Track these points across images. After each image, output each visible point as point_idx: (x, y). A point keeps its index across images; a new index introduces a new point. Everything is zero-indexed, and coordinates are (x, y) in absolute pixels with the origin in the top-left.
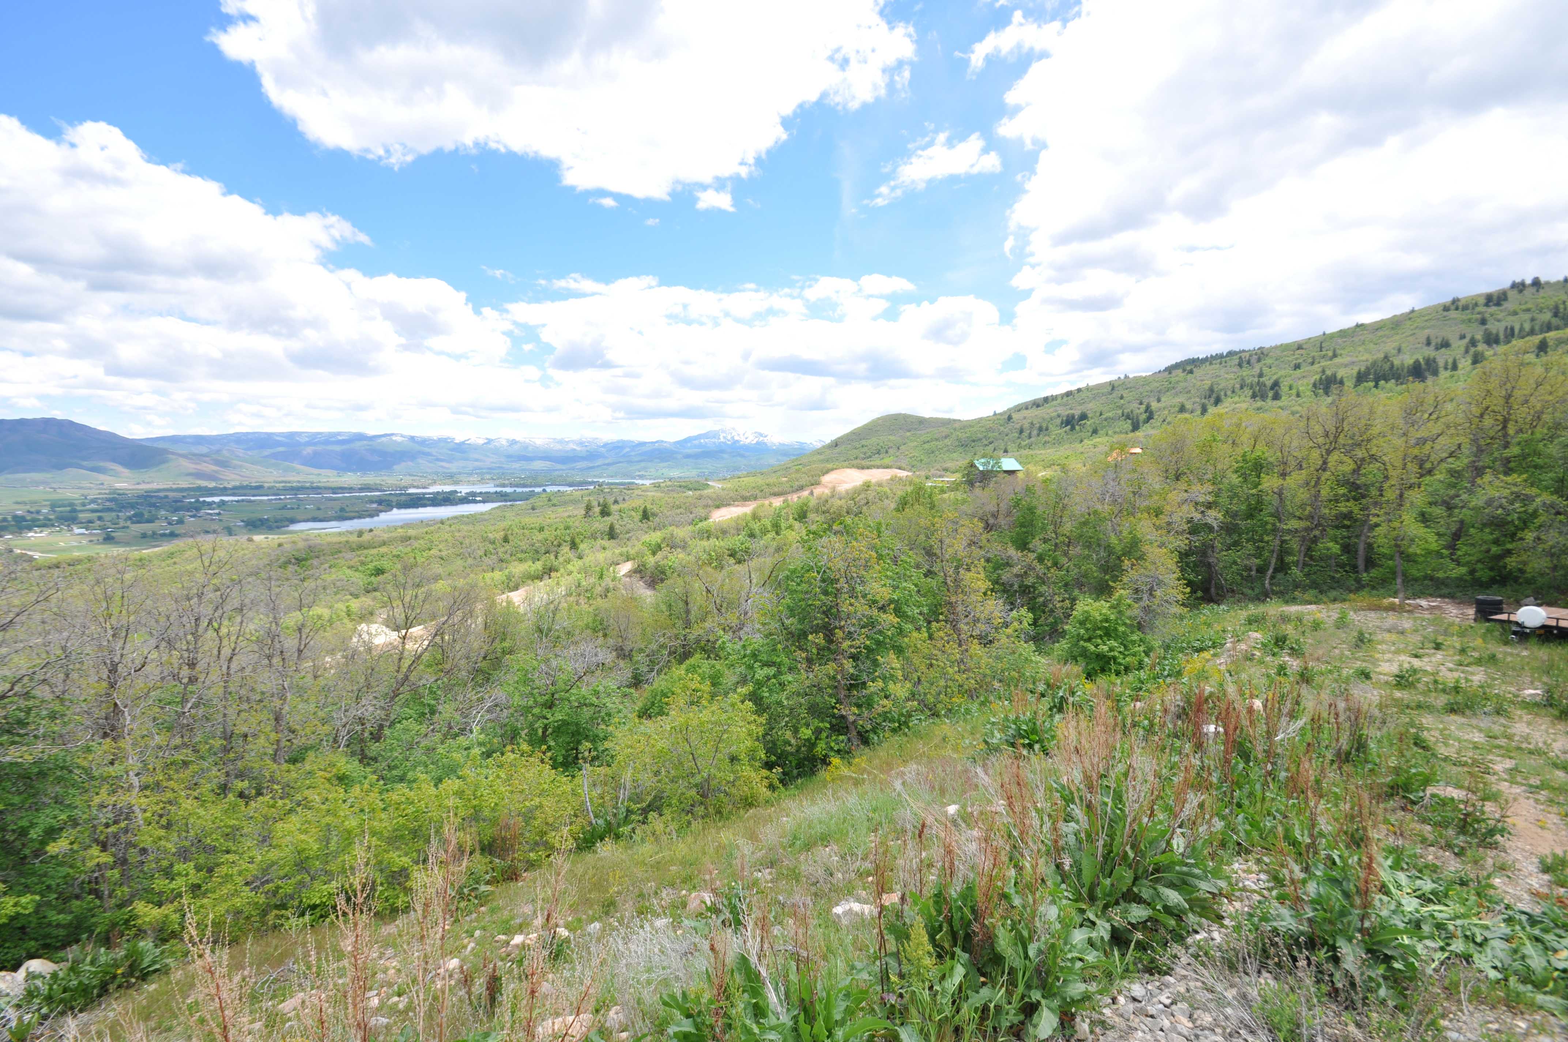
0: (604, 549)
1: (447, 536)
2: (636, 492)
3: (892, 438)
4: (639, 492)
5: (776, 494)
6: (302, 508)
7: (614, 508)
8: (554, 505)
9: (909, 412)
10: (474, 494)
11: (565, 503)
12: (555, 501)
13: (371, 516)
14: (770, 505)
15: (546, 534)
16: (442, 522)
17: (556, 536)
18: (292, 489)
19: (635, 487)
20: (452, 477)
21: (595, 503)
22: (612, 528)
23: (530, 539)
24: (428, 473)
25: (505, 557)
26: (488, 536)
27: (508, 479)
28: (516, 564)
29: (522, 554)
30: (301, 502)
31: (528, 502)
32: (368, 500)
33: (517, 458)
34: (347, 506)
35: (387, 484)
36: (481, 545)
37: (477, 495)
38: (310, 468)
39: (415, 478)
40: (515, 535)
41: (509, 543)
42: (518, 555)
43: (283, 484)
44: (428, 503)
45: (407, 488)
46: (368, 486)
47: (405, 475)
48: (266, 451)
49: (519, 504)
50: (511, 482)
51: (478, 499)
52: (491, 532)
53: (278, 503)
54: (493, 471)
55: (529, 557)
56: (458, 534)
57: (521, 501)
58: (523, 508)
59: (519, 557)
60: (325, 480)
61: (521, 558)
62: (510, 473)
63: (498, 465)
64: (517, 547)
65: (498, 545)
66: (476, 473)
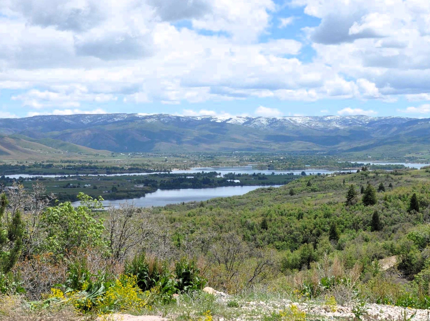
0: (366, 240)
1: (208, 219)
2: (405, 177)
4: (408, 177)
6: (82, 186)
7: (379, 195)
8: (314, 190)
10: (232, 176)
11: (325, 189)
12: (315, 186)
13: (138, 196)
15: (305, 221)
16: (202, 205)
17: (315, 224)
18: (75, 168)
19: (404, 171)
20: (212, 158)
21: (358, 189)
22: (375, 217)
23: (288, 227)
24: (189, 153)
25: (263, 244)
26: (246, 221)
27: (267, 161)
28: (274, 251)
29: (280, 242)
30: (82, 181)
31: (287, 186)
32: (136, 181)
33: (277, 139)
34: (119, 186)
35: (154, 164)
36: (240, 230)
37: (236, 178)
38: (89, 148)
39: (178, 159)
40: (273, 221)
41: (267, 229)
42: (275, 242)
43: (68, 164)
44: (189, 184)
45: (170, 169)
46: (137, 167)
47: (169, 156)
48: (56, 133)
49: (277, 188)
50: (270, 164)
51: (236, 181)
52: (250, 218)
53: (63, 182)
54: (252, 152)
55: (287, 245)
56: (218, 218)
57: (279, 184)
58: (281, 193)
59: (277, 244)
60: (101, 160)
61: (279, 246)
62: (269, 154)
63: (257, 146)
64: (275, 234)
65: (256, 231)
66: (236, 155)
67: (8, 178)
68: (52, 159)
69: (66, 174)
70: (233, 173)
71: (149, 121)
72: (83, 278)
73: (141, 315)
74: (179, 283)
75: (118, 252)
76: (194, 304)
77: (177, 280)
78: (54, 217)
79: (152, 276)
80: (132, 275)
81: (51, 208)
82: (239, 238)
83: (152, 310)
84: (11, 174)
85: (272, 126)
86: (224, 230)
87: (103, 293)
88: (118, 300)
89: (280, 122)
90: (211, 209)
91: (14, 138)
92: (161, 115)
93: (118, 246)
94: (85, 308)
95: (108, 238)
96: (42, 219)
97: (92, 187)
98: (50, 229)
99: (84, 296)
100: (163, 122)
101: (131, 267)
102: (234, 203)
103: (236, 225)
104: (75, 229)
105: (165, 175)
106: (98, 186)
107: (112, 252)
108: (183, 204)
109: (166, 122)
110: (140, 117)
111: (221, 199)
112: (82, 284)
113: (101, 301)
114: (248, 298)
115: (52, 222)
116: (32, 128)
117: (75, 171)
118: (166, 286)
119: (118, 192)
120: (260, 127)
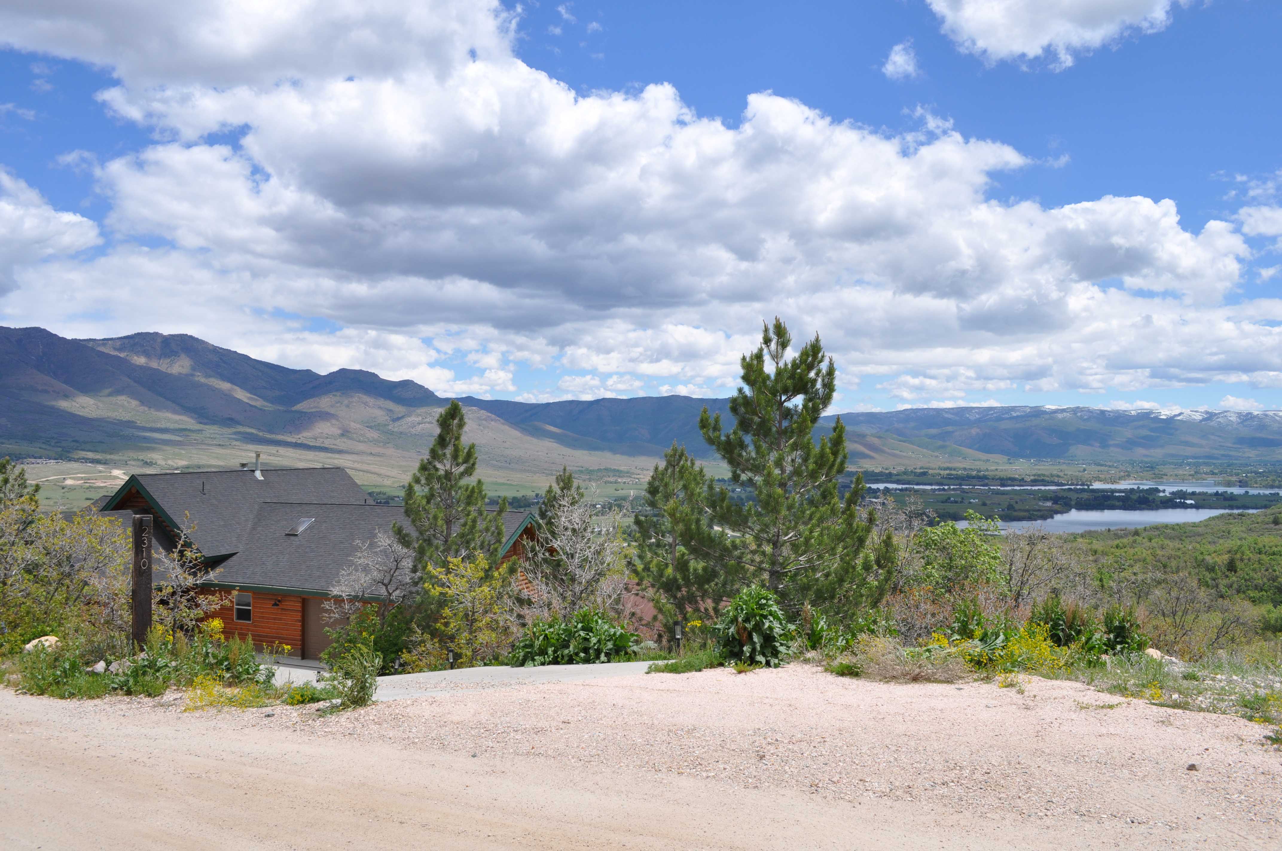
1: (1145, 554)
6: (966, 502)
10: (1183, 495)
13: (1044, 518)
16: (1136, 533)
18: (957, 478)
20: (1152, 468)
23: (1270, 570)
24: (1119, 461)
25: (1229, 593)
26: (1203, 560)
27: (1237, 474)
28: (1247, 604)
29: (1257, 591)
30: (966, 495)
31: (1269, 511)
32: (1042, 497)
33: (1254, 442)
34: (1017, 503)
35: (1066, 475)
36: (1193, 571)
37: (1188, 497)
38: (977, 452)
39: (1102, 468)
40: (1246, 561)
41: (1235, 572)
42: (1249, 592)
43: (948, 472)
44: (1117, 504)
45: (1090, 482)
46: (1042, 478)
47: (1090, 464)
48: (934, 431)
49: (1253, 514)
50: (1241, 478)
51: (1189, 502)
52: (1209, 554)
53: (942, 495)
54: (1214, 461)
55: (1268, 597)
56: (1159, 552)
57: (1257, 508)
58: (1259, 520)
59: (1252, 595)
60: (993, 468)
61: (1254, 597)
62: (1241, 464)
63: (1222, 452)
64: (1249, 580)
65: (1219, 574)
66: (1189, 464)
67: (870, 487)
68: (927, 465)
69: (945, 485)
70: (1184, 490)
71: (1060, 416)
72: (975, 622)
73: (1056, 679)
74: (1109, 640)
75: (1019, 592)
76: (1131, 671)
77: (1106, 636)
78: (933, 541)
79: (1070, 627)
80: (1042, 624)
81: (929, 529)
82: (1195, 584)
83: (1071, 673)
84: (874, 483)
85: (1246, 423)
86: (1169, 570)
87: (1003, 644)
88: (1024, 656)
89: (1259, 418)
90: (1150, 540)
91: (879, 437)
92: (1078, 408)
93: (1019, 584)
94: (979, 663)
95: (1006, 572)
96: (918, 542)
97: (980, 503)
98: (927, 556)
99: (977, 647)
100: (1081, 418)
101: (1040, 613)
102: (1185, 533)
103: (1188, 563)
104: (961, 558)
105: (1083, 490)
106: (988, 502)
107: (1011, 591)
108: (1109, 530)
109: (1085, 417)
110: (1047, 410)
111: (1166, 526)
112: (972, 631)
113: (1000, 655)
114: (1214, 669)
115: (931, 546)
116: (901, 425)
117: (957, 482)
118: (1090, 642)
119: (1015, 511)
120: (1227, 425)
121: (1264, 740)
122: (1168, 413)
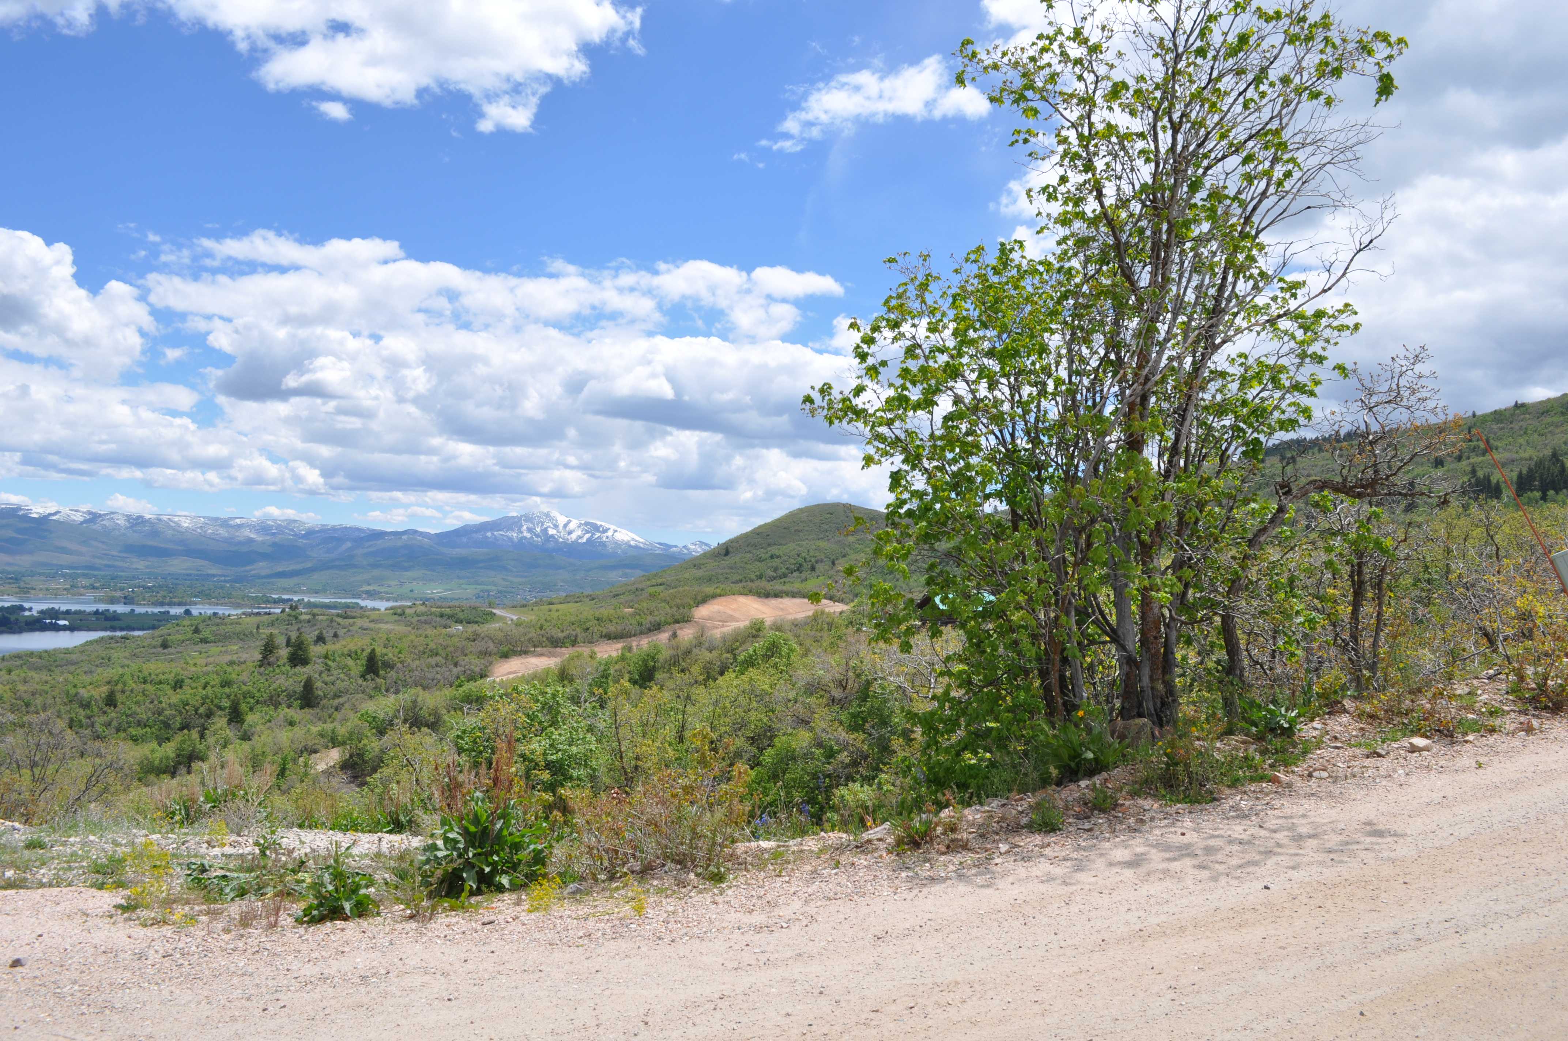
0: (292, 724)
2: (359, 622)
3: (823, 544)
4: (365, 623)
5: (610, 637)
7: (316, 651)
8: (205, 641)
9: (854, 502)
10: (54, 614)
11: (223, 638)
12: (206, 633)
14: (592, 656)
15: (186, 693)
17: (204, 698)
19: (358, 612)
20: (17, 579)
21: (281, 640)
22: (308, 686)
23: (156, 702)
25: (107, 732)
26: (77, 694)
27: (122, 589)
28: (126, 745)
29: (139, 728)
31: (157, 632)
33: (143, 551)
36: (63, 709)
37: (61, 616)
40: (128, 693)
41: (115, 707)
42: (131, 730)
49: (138, 637)
50: (127, 594)
51: (62, 622)
52: (84, 687)
54: (96, 573)
55: (152, 733)
56: (21, 688)
57: (143, 629)
58: (145, 644)
59: (134, 733)
61: (136, 735)
62: (128, 577)
63: (105, 562)
64: (130, 715)
65: (96, 710)
66: (64, 576)
82: (61, 724)
85: (135, 529)
86: (32, 709)
89: (151, 523)
90: (9, 672)
102: (55, 661)
103: (57, 699)
111: (31, 654)
114: (66, 831)
120: (114, 529)
121: (113, 910)
122: (41, 510)
